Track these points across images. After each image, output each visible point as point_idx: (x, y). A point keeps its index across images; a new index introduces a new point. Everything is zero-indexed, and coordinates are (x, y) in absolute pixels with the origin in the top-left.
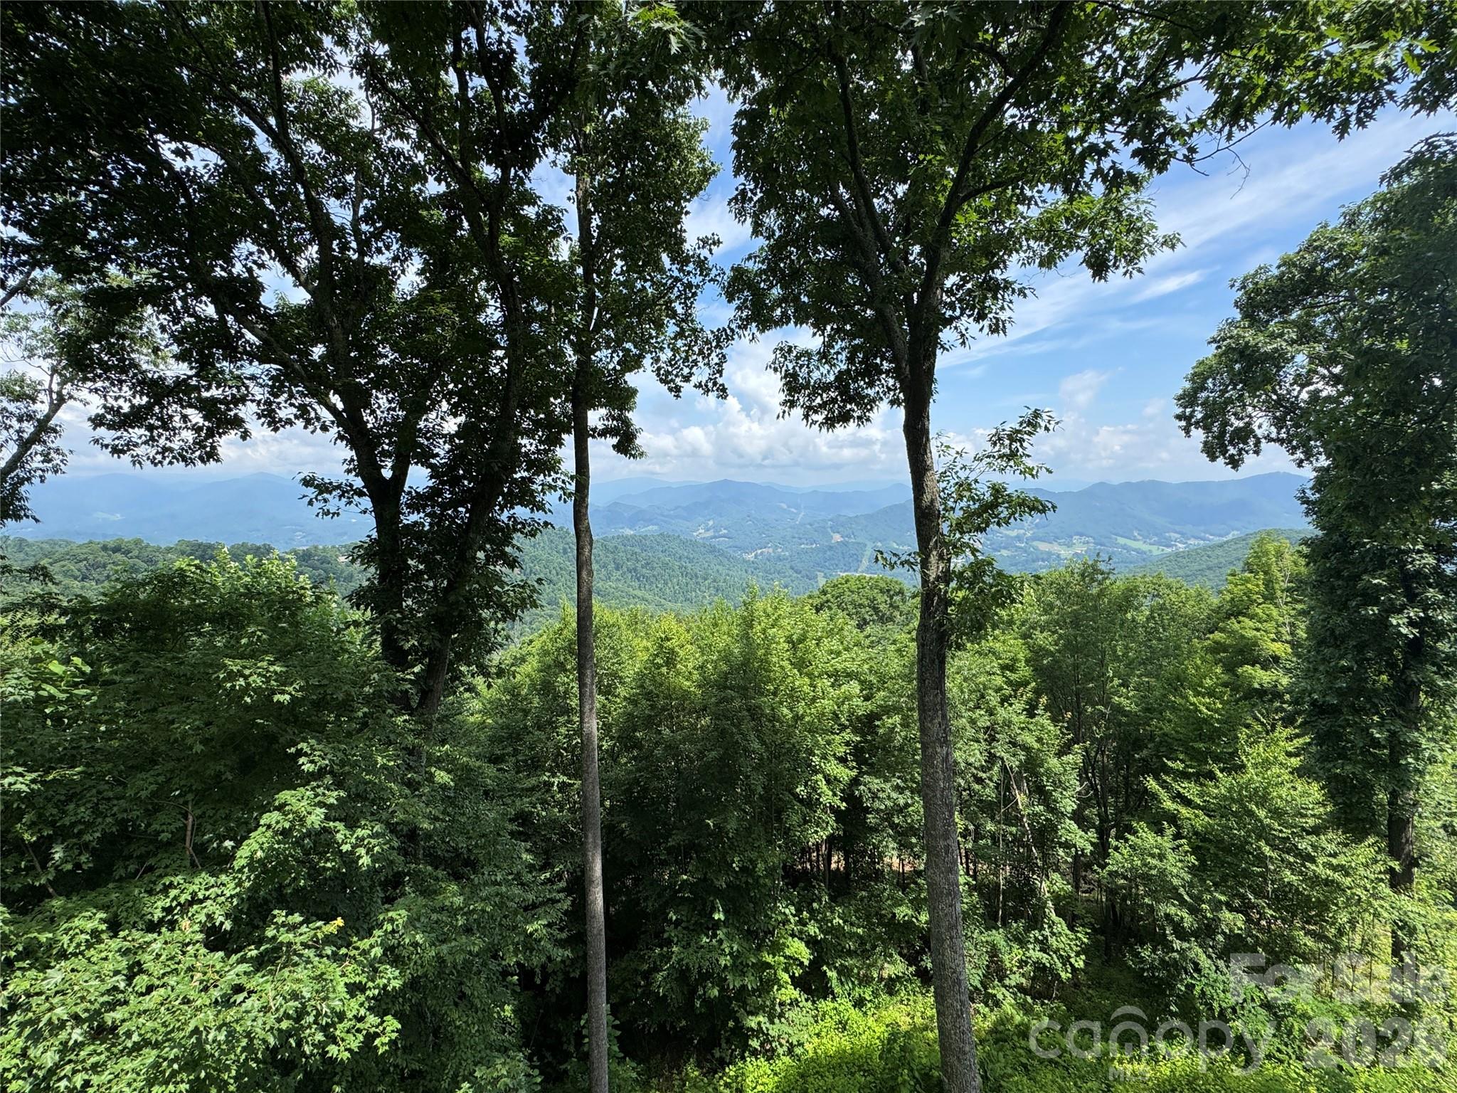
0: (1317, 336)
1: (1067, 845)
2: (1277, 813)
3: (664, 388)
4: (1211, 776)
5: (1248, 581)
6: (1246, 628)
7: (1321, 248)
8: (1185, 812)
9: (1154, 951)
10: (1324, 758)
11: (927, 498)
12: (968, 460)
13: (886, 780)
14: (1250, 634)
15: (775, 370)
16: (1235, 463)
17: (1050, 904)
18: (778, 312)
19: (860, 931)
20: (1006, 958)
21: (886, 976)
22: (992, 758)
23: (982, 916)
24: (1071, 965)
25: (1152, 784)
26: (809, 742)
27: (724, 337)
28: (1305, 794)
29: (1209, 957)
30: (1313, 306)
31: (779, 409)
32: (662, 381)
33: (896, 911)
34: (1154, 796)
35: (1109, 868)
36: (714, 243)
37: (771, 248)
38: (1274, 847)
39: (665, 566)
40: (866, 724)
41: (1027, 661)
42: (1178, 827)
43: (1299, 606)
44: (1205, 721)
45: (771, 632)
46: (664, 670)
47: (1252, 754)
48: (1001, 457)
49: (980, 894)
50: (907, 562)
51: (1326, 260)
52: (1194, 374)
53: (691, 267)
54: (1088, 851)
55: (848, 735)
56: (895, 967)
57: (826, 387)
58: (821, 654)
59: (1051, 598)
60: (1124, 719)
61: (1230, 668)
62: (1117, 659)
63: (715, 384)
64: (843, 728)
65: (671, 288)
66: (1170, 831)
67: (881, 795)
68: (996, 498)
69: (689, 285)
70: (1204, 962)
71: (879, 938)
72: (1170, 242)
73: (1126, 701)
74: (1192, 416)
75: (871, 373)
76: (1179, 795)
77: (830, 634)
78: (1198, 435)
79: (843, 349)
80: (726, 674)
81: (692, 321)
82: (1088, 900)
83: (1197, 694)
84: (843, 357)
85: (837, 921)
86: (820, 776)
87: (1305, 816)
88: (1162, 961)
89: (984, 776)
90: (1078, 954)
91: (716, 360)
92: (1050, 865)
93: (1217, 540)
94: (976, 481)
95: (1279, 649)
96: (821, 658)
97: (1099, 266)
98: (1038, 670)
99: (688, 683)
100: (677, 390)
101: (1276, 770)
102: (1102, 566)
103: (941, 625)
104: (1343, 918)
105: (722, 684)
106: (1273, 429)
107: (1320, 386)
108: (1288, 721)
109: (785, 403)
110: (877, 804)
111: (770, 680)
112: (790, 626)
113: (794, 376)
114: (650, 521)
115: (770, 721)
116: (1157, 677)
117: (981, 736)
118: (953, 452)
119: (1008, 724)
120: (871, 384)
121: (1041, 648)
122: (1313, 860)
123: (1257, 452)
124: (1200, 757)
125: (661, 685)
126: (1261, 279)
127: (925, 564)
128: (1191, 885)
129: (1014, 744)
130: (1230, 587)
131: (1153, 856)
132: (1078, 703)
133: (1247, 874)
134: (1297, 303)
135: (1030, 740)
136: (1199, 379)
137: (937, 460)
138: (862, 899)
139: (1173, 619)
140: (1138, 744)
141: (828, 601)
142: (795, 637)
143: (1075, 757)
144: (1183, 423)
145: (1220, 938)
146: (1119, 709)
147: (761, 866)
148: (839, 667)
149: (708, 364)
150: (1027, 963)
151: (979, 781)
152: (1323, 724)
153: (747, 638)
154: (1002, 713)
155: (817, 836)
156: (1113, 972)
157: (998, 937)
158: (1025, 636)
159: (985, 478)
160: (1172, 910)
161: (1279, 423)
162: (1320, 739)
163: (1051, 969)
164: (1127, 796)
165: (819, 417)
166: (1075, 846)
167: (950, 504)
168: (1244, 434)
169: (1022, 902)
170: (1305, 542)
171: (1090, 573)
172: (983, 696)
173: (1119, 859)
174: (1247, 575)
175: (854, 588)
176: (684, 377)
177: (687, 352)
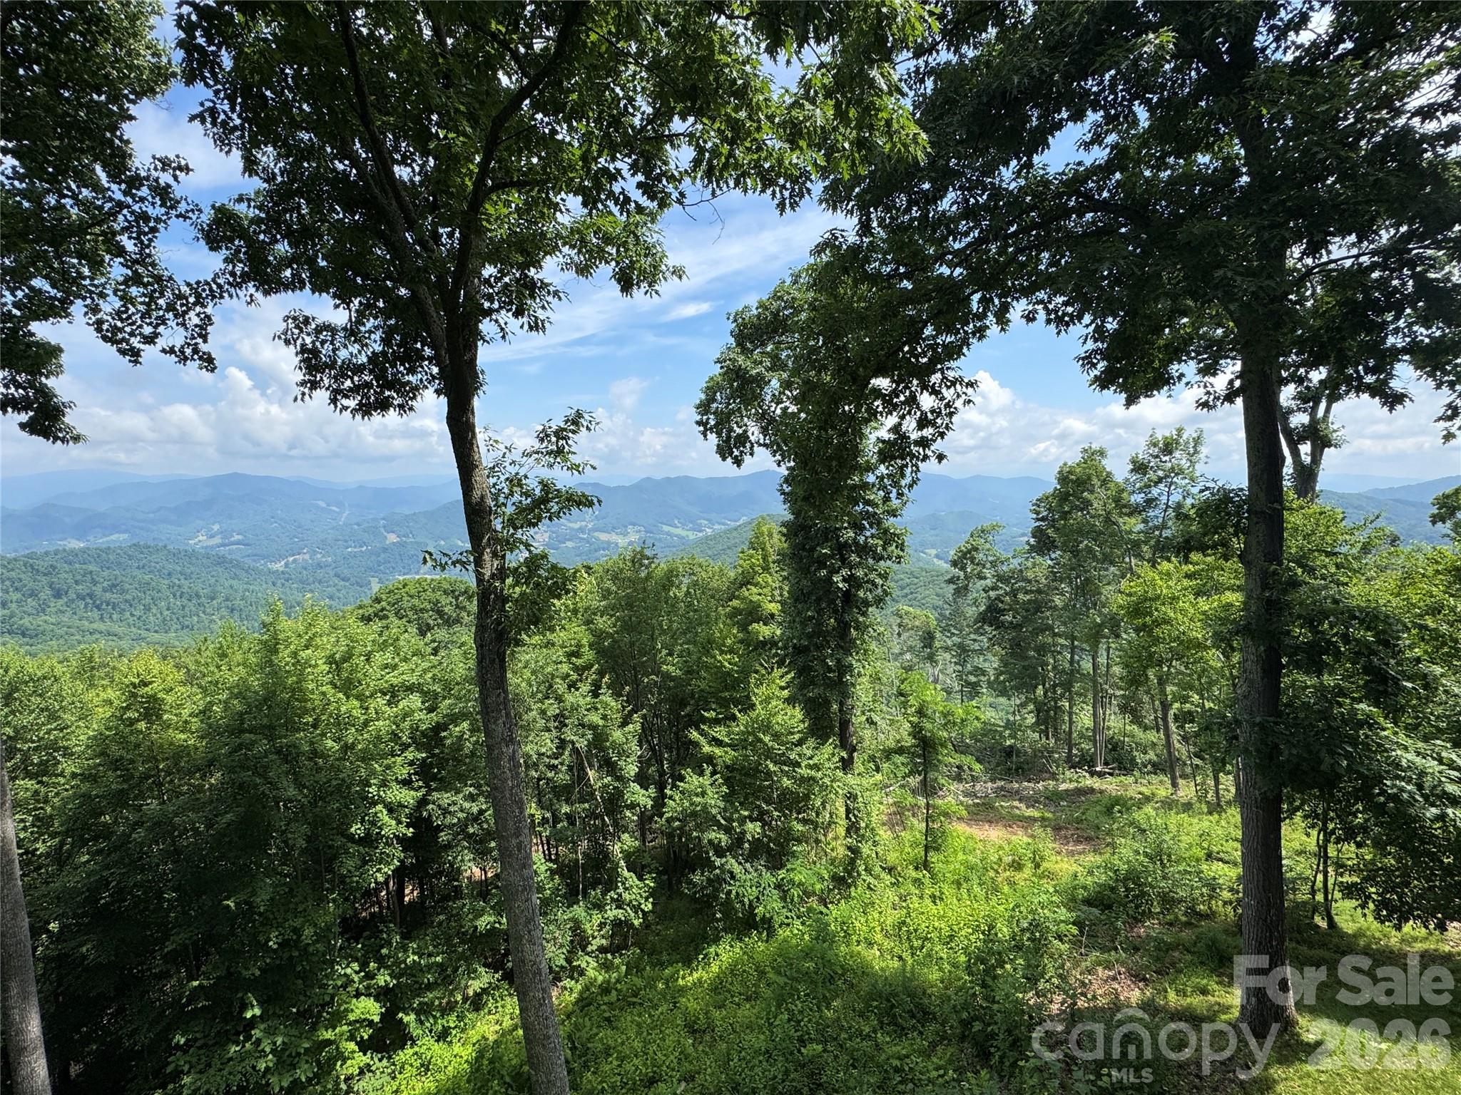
0: (783, 367)
1: (632, 806)
2: (776, 736)
3: (111, 350)
4: (734, 718)
5: (752, 556)
6: (752, 593)
7: (781, 298)
8: (718, 751)
9: (702, 874)
10: (802, 687)
11: (476, 494)
12: (516, 455)
13: (458, 792)
14: (756, 598)
15: (287, 342)
16: (738, 462)
17: (622, 863)
18: (288, 273)
19: (439, 959)
20: (588, 926)
21: (471, 993)
22: (562, 744)
23: (564, 896)
24: (642, 911)
25: (694, 735)
26: (363, 773)
27: (204, 293)
28: (793, 716)
29: (740, 863)
30: (780, 343)
31: (297, 391)
32: (105, 338)
33: (478, 923)
34: (696, 745)
35: (667, 815)
36: (180, 168)
37: (270, 193)
38: (775, 763)
39: (145, 587)
40: (431, 738)
41: (591, 646)
42: (714, 766)
43: (785, 573)
44: (729, 674)
45: (304, 654)
46: (142, 725)
47: (759, 693)
48: (550, 453)
49: (562, 876)
50: (458, 561)
51: (785, 308)
52: (708, 388)
53: (144, 192)
54: (649, 807)
55: (410, 755)
56: (482, 979)
57: (359, 369)
58: (374, 671)
59: (608, 584)
60: (672, 684)
61: (744, 627)
62: (664, 632)
63: (196, 351)
64: (405, 747)
65: (113, 214)
66: (708, 771)
67: (452, 809)
68: (547, 493)
69: (145, 217)
70: (737, 869)
71: (462, 956)
72: (678, 272)
73: (672, 668)
74: (707, 423)
75: (412, 360)
76: (714, 739)
77: (383, 647)
78: (712, 437)
79: (377, 328)
80: (241, 714)
81: (154, 265)
82: (654, 847)
83: (722, 652)
84: (377, 336)
85: (413, 958)
86: (380, 807)
87: (793, 734)
88: (709, 880)
89: (556, 762)
90: (647, 899)
91: (196, 321)
92: (620, 828)
93: (733, 524)
94: (526, 477)
95: (774, 608)
96: (373, 675)
97: (626, 282)
98: (601, 652)
99: (183, 736)
100: (135, 354)
101: (774, 703)
102: (648, 553)
103: (499, 623)
104: (818, 803)
105: (237, 727)
106: (761, 436)
107: (787, 404)
108: (781, 664)
109: (303, 383)
110: (448, 820)
111: (306, 711)
112: (330, 644)
113: (315, 352)
114: (116, 528)
115: (310, 759)
116: (695, 643)
117: (552, 724)
118: (501, 447)
119: (575, 708)
120: (412, 371)
121: (602, 632)
122: (798, 765)
123: (752, 454)
124: (725, 704)
125: (137, 746)
126: (747, 315)
127: (479, 562)
128: (725, 810)
129: (583, 726)
130: (741, 562)
131: (697, 795)
132: (636, 677)
133: (761, 789)
134: (770, 339)
135: (595, 718)
136: (711, 391)
137: (485, 456)
138: (440, 924)
139: (703, 593)
140: (683, 704)
141: (383, 610)
142: (337, 656)
143: (635, 727)
144: (702, 428)
145: (747, 845)
146: (667, 676)
147: (308, 932)
148: (395, 681)
149: (184, 325)
150: (605, 924)
151: (552, 768)
152: (801, 661)
153: (272, 665)
154: (570, 698)
155: (381, 873)
156: (676, 903)
157: (579, 911)
158: (588, 622)
159: (536, 473)
160: (712, 835)
161: (764, 431)
162: (800, 673)
163: (626, 921)
164: (678, 749)
165: (352, 403)
166: (638, 805)
167: (501, 500)
168: (743, 439)
169: (598, 870)
170: (784, 524)
171: (638, 559)
172: (551, 686)
173: (673, 806)
174: (751, 552)
175: (413, 592)
176: (144, 337)
177: (148, 304)
